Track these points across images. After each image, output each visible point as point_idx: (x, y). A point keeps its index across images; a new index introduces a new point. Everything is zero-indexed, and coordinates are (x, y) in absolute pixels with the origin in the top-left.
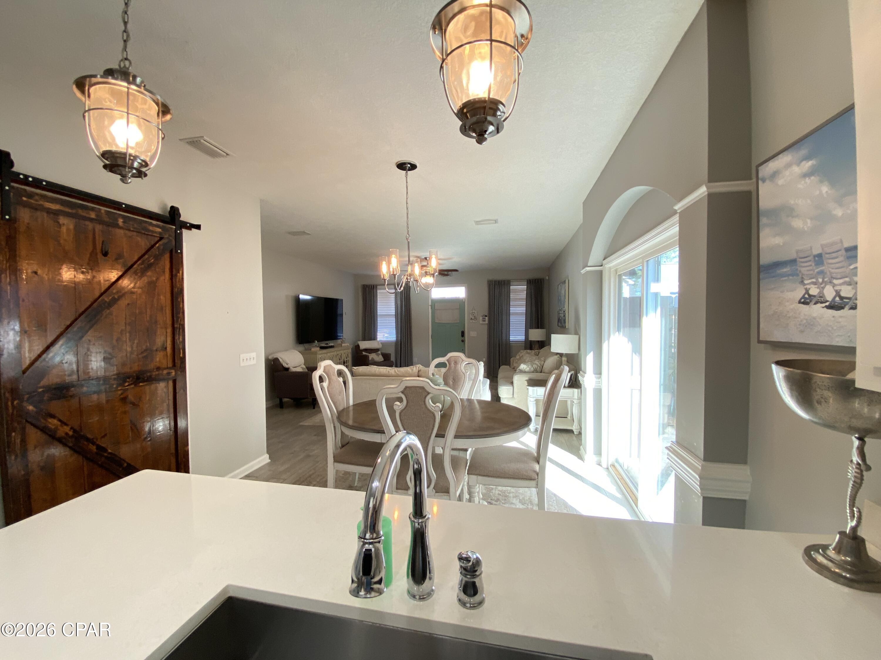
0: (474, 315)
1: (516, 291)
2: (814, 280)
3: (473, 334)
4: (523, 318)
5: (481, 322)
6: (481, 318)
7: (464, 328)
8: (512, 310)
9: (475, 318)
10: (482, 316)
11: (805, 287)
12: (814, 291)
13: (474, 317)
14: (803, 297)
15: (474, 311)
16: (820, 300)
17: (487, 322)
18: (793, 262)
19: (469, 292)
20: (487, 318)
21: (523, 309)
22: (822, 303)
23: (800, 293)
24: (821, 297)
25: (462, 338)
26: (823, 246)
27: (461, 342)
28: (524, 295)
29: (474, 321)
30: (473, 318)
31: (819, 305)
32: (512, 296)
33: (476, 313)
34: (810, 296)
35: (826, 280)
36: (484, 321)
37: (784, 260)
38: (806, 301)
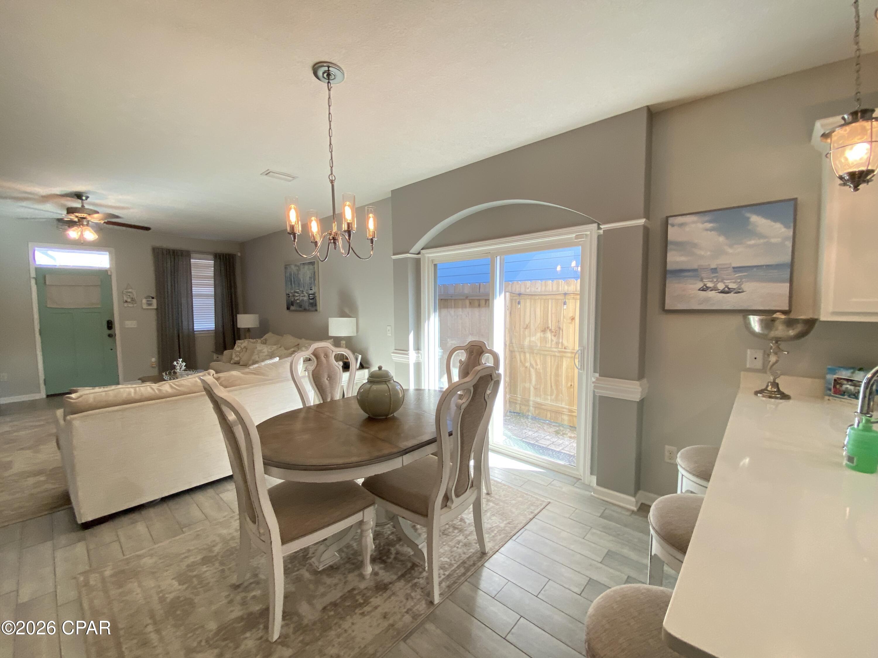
0: (132, 296)
1: (197, 266)
2: (711, 280)
3: (131, 324)
4: (212, 301)
5: (145, 306)
6: (144, 301)
7: (113, 315)
8: (195, 290)
9: (133, 300)
10: (146, 298)
11: (704, 283)
12: (710, 285)
13: (131, 298)
14: (702, 287)
15: (129, 289)
16: (715, 289)
17: (155, 306)
19: (118, 260)
20: (154, 301)
21: (211, 290)
22: (716, 290)
23: (700, 285)
25: (110, 332)
26: (717, 265)
27: (108, 337)
28: (211, 272)
29: (130, 305)
30: (129, 300)
31: (713, 292)
32: (193, 273)
33: (134, 291)
34: (707, 287)
35: (719, 280)
36: (150, 305)
37: (689, 269)
38: (704, 289)
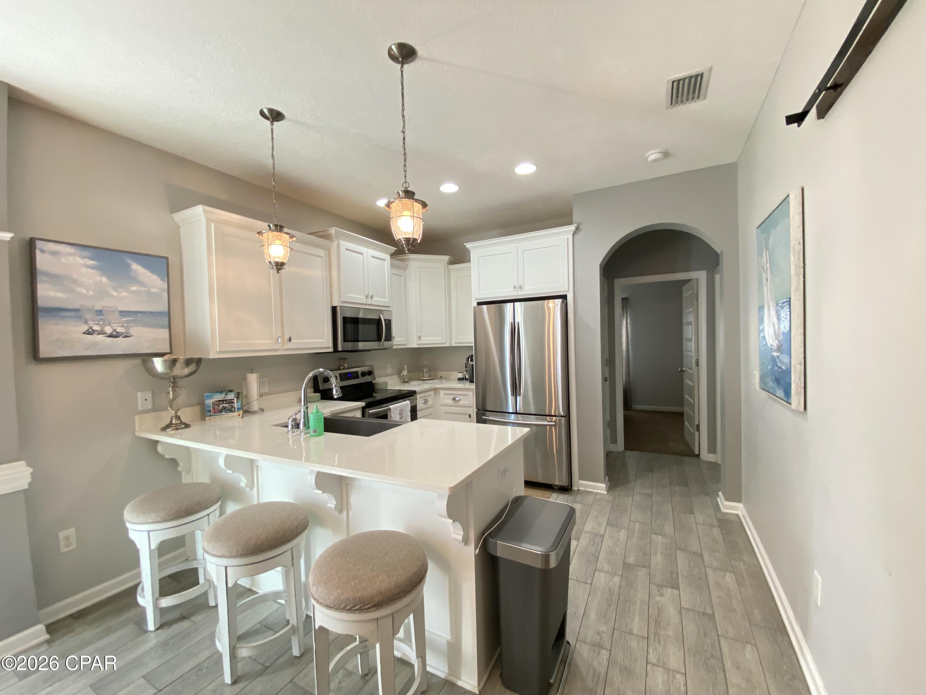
2: (97, 323)
11: (89, 325)
12: (96, 328)
14: (88, 330)
16: (102, 333)
18: (78, 310)
23: (85, 328)
24: (102, 331)
26: (102, 306)
31: (101, 335)
34: (93, 330)
35: (105, 323)
37: (69, 308)
38: (90, 332)
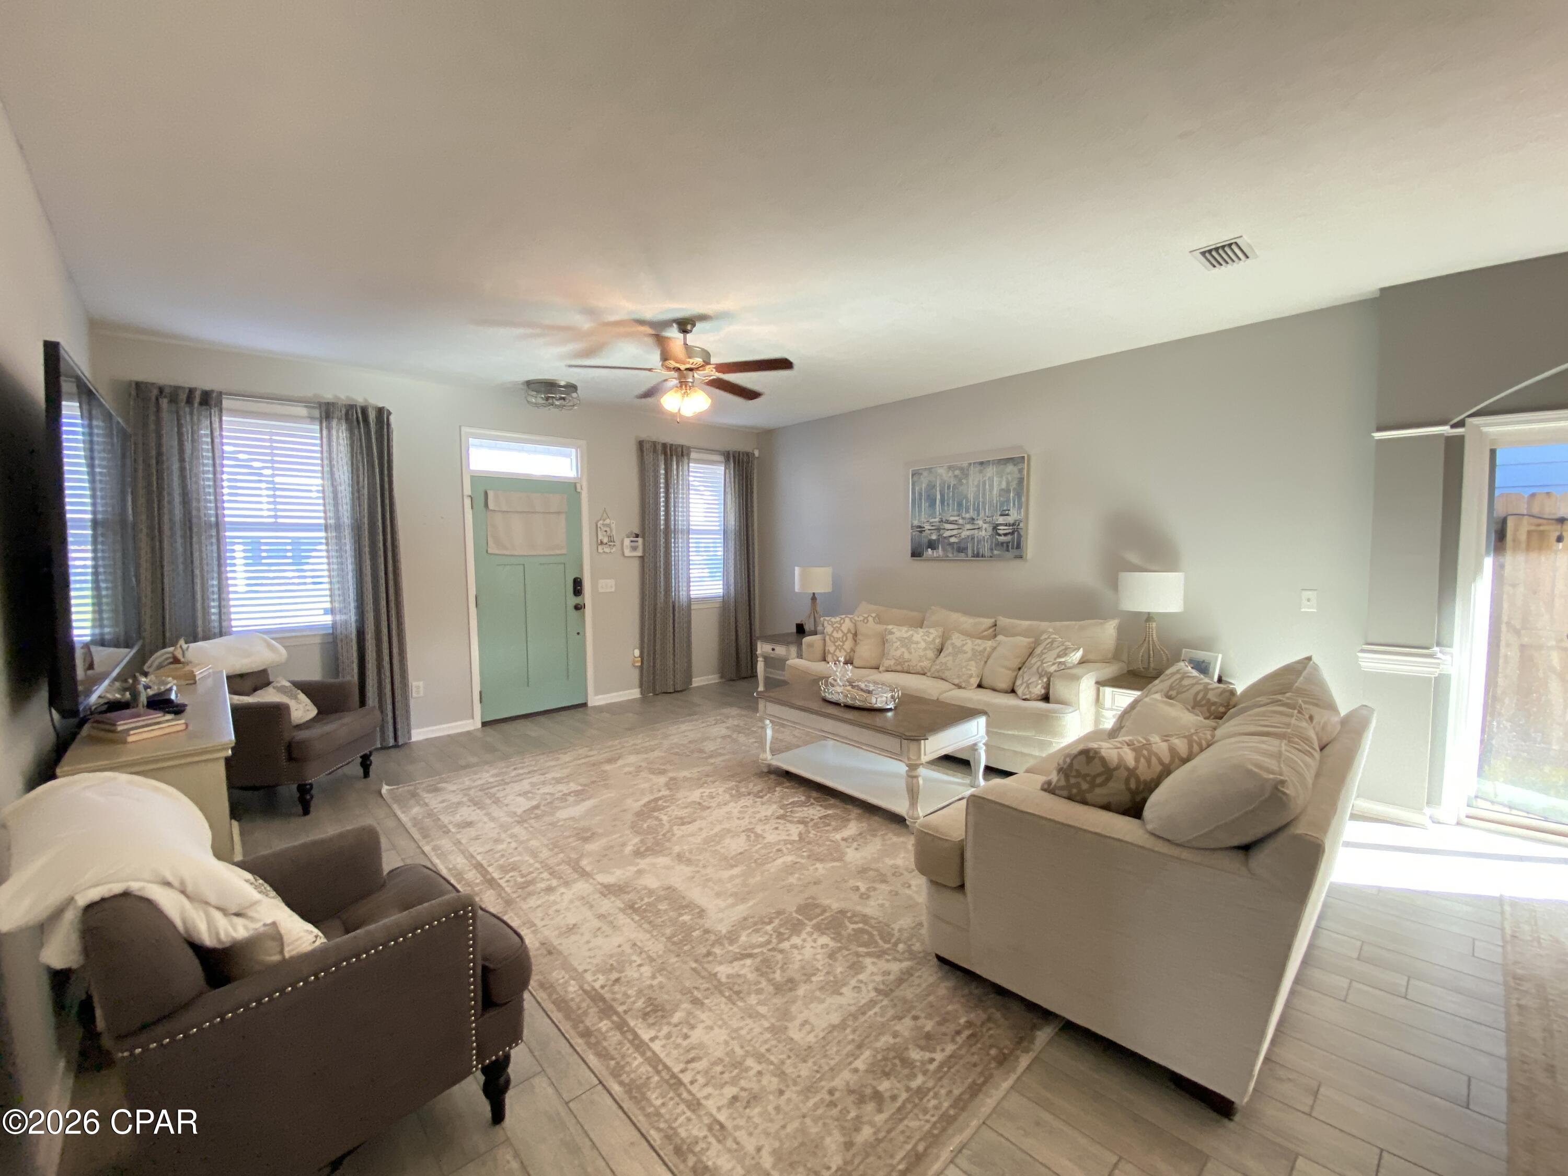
0: (609, 532)
3: (607, 585)
5: (627, 552)
6: (627, 542)
7: (581, 570)
9: (611, 539)
10: (629, 536)
13: (610, 537)
15: (608, 521)
17: (640, 552)
19: (591, 462)
20: (639, 542)
25: (577, 600)
27: (574, 611)
29: (607, 550)
30: (605, 540)
33: (613, 526)
36: (634, 549)
